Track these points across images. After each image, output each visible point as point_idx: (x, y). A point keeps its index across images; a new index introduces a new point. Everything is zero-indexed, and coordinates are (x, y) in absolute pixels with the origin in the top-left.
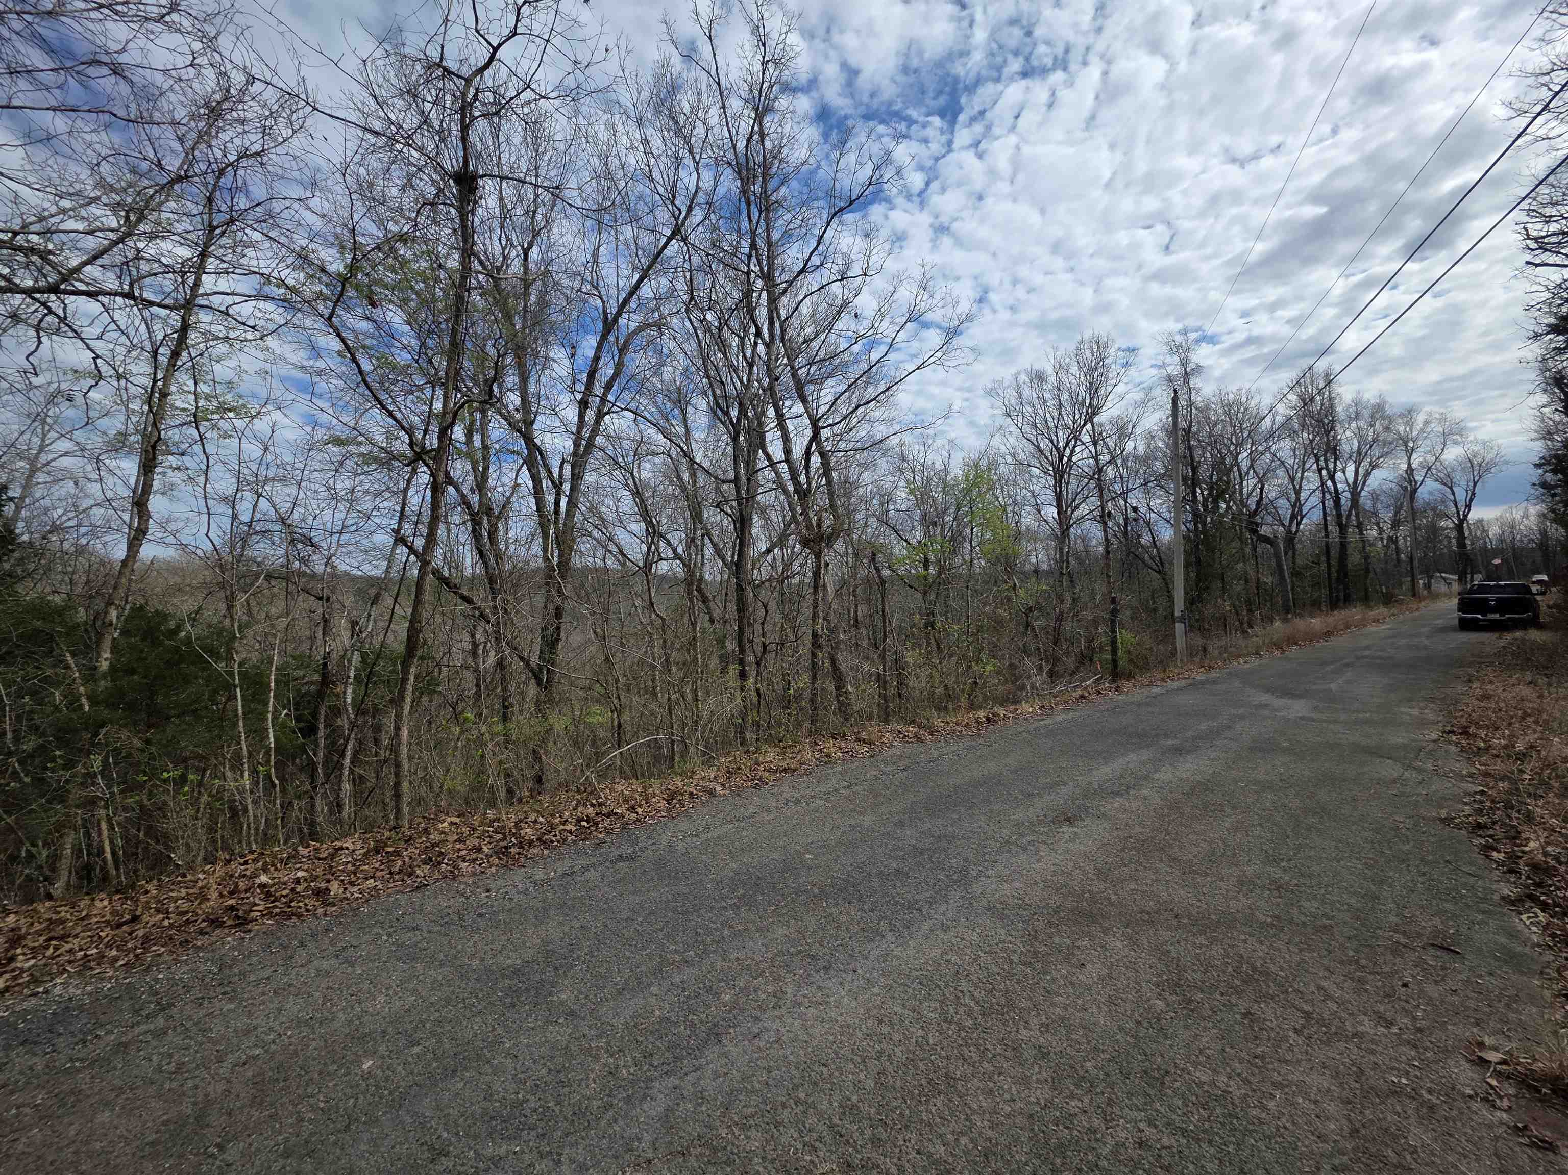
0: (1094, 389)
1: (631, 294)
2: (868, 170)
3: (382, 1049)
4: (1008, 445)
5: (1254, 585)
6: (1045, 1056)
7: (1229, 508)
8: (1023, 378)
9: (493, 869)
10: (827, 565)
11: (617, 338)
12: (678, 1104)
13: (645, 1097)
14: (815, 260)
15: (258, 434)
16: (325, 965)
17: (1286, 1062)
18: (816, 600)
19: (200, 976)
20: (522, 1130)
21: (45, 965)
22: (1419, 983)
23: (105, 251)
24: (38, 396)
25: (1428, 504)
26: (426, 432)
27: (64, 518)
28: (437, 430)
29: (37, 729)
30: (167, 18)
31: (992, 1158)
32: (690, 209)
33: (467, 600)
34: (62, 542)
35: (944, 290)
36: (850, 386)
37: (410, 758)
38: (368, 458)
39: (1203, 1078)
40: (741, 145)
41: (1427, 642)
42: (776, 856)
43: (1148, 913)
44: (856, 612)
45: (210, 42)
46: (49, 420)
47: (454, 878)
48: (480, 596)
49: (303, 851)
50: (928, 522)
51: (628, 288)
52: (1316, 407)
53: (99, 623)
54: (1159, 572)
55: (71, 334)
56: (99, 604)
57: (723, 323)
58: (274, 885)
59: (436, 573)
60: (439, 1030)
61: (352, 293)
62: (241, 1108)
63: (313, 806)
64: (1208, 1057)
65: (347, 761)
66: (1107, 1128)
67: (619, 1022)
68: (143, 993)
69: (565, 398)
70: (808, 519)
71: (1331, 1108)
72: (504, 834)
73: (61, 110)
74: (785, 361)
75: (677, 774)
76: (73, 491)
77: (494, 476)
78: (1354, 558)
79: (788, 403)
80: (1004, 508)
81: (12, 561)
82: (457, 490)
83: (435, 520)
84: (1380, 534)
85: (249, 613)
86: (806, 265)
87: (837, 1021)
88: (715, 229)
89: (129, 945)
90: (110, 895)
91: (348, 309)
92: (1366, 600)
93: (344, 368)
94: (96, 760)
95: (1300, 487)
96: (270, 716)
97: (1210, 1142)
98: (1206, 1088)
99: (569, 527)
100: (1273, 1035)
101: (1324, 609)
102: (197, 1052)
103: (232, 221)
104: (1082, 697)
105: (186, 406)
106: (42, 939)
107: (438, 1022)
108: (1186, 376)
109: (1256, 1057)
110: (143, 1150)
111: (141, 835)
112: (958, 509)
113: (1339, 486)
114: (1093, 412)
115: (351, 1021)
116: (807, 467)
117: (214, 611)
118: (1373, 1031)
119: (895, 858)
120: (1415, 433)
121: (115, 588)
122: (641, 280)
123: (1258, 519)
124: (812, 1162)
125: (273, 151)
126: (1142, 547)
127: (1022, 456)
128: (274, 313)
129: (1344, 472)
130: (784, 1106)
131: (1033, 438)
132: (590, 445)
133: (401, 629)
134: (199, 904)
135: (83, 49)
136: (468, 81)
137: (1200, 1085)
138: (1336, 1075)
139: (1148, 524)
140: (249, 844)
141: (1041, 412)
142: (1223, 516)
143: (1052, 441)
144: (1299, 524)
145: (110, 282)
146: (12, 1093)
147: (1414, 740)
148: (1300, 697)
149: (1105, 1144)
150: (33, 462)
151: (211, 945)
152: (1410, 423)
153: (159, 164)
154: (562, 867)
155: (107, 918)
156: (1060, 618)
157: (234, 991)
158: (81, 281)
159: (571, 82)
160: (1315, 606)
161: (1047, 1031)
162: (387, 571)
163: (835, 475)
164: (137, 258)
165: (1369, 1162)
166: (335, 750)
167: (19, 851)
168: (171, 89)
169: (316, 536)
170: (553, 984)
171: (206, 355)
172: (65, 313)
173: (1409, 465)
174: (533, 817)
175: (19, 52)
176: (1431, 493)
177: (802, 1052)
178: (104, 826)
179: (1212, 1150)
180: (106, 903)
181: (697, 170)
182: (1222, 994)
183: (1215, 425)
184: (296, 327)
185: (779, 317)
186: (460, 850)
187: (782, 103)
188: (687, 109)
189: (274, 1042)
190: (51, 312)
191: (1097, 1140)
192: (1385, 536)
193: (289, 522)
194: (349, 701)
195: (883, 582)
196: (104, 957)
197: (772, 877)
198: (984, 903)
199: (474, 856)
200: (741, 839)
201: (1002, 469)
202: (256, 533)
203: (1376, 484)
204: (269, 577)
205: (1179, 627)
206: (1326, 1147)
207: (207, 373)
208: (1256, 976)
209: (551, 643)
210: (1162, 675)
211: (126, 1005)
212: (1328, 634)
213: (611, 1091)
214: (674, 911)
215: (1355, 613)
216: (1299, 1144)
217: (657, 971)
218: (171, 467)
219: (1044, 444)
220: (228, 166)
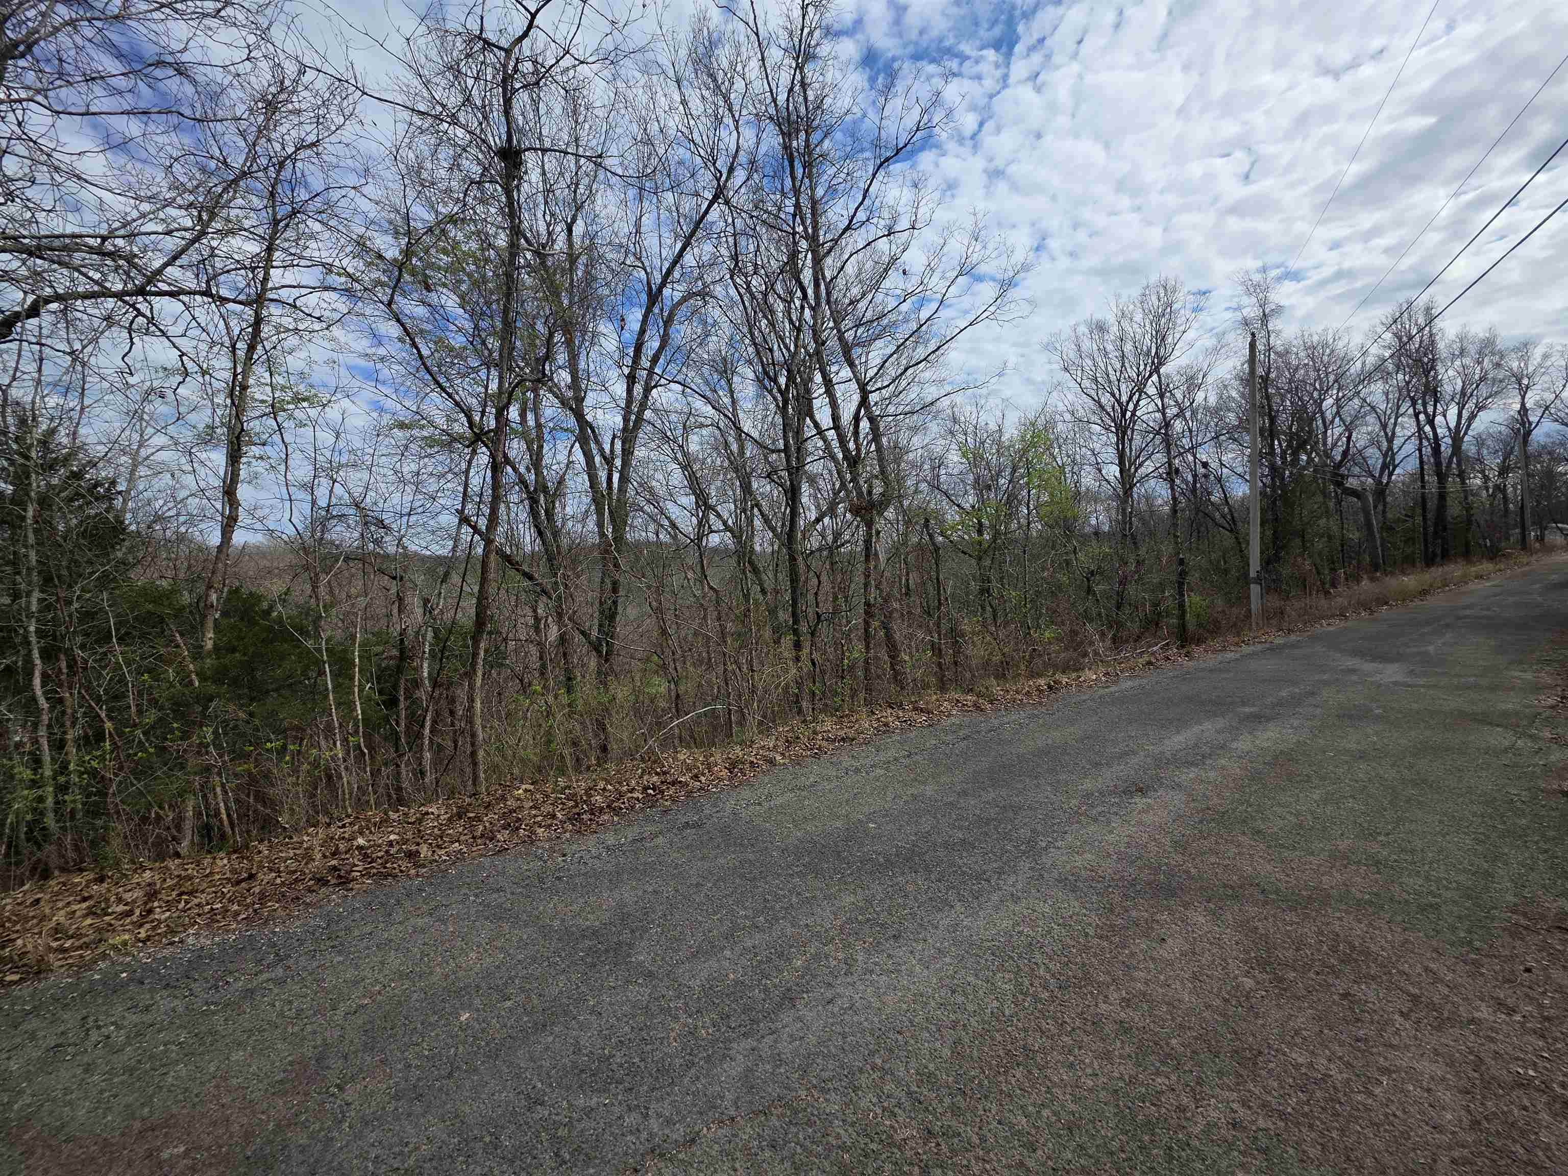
0: (1161, 337)
1: (675, 263)
2: (916, 113)
3: (477, 1002)
4: (1066, 402)
5: (1338, 543)
6: (1127, 1031)
7: (1310, 460)
8: (1083, 329)
9: (568, 835)
10: (878, 533)
11: (662, 310)
12: (757, 1065)
13: (724, 1056)
14: (861, 216)
15: (331, 423)
16: (420, 922)
17: (1392, 1046)
18: (867, 569)
19: (311, 930)
20: (610, 1084)
21: (179, 917)
22: (1545, 969)
23: (183, 251)
24: (135, 395)
25: (1544, 447)
26: (483, 413)
27: (165, 508)
28: (494, 410)
29: (157, 702)
30: (223, 13)
31: (1076, 1132)
32: (731, 170)
33: (530, 577)
34: (164, 531)
35: (997, 239)
36: (899, 347)
37: (484, 727)
38: (430, 442)
39: (1300, 1060)
40: (782, 98)
41: (1540, 599)
42: (839, 824)
43: (1232, 888)
44: (907, 580)
45: (264, 34)
46: (146, 417)
47: (532, 842)
48: (540, 572)
49: (393, 816)
50: (982, 486)
51: (671, 258)
52: (1414, 345)
53: (202, 605)
54: (1231, 531)
55: (159, 333)
56: (201, 588)
57: (770, 287)
58: (370, 847)
59: (500, 552)
60: (528, 986)
61: (407, 277)
62: (355, 1052)
63: (399, 773)
64: (1305, 1039)
65: (427, 731)
66: (1197, 1107)
67: (695, 984)
68: (263, 945)
69: (614, 373)
70: (858, 488)
71: (1446, 1096)
72: (575, 801)
73: (134, 114)
74: (831, 324)
75: (736, 744)
76: (170, 483)
77: (550, 454)
78: (1454, 510)
79: (834, 368)
80: (1062, 468)
81: (124, 549)
82: (515, 469)
83: (496, 499)
84: (1486, 482)
85: (331, 592)
86: (851, 221)
87: (909, 989)
88: (758, 189)
89: (248, 901)
90: (229, 854)
91: (404, 295)
92: (1467, 554)
93: (404, 354)
94: (208, 732)
95: (1394, 433)
96: (356, 690)
97: (1311, 1126)
98: (1304, 1070)
99: (622, 501)
100: (1376, 1018)
101: (1418, 564)
102: (313, 1000)
103: (294, 213)
104: (1149, 663)
105: (265, 398)
106: (174, 893)
107: (525, 978)
108: (1265, 318)
109: (1358, 1040)
110: (273, 1087)
111: (251, 800)
112: (1014, 471)
113: (1439, 431)
114: (1158, 363)
115: (447, 976)
116: (856, 433)
117: (302, 590)
118: (1492, 1018)
119: (960, 828)
120: (1531, 369)
121: (213, 573)
122: (683, 249)
123: (1344, 471)
124: (892, 1127)
125: (327, 140)
126: (1213, 504)
127: (1081, 413)
128: (337, 303)
129: (1445, 416)
130: (861, 1070)
131: (1093, 394)
132: (640, 419)
133: (470, 605)
134: (306, 864)
135: (150, 51)
136: (508, 52)
137: (1297, 1067)
138: (1451, 1064)
139: (1219, 479)
140: (344, 808)
141: (1101, 365)
142: (1304, 468)
143: (1113, 395)
144: (1391, 474)
145: (188, 280)
146: (159, 1031)
147: (1530, 706)
148: (1391, 660)
149: (1196, 1123)
150: (134, 456)
151: (318, 901)
152: (1525, 358)
153: (225, 162)
154: (632, 833)
155: (228, 875)
156: (1123, 582)
157: (341, 944)
158: (164, 281)
159: (609, 44)
160: (1407, 563)
161: (1128, 1006)
162: (454, 549)
163: (884, 440)
164: (212, 255)
165: (1495, 1157)
166: (414, 720)
167: (150, 813)
168: (231, 85)
169: (387, 518)
170: (631, 946)
171: (279, 347)
172: (152, 313)
173: (1523, 404)
174: (601, 784)
175: (92, 59)
176: (1548, 435)
177: (876, 1020)
178: (218, 790)
179: (1313, 1135)
180: (225, 861)
181: (737, 128)
182: (1318, 974)
183: (1297, 369)
184: (358, 315)
185: (824, 278)
186: (535, 816)
187: (824, 50)
188: (725, 64)
189: (379, 993)
190: (140, 313)
191: (1187, 1119)
192: (1491, 484)
193: (362, 505)
194: (426, 674)
195: (937, 549)
196: (227, 911)
197: (837, 846)
198: (1055, 874)
199: (549, 822)
200: (803, 808)
201: (1060, 427)
202: (333, 517)
203: (1482, 428)
204: (347, 559)
205: (1255, 589)
206: (1446, 1138)
207: (281, 365)
208: (1354, 956)
209: (609, 616)
210: (1236, 639)
211: (250, 955)
212: (1424, 593)
213: (692, 1050)
214: (742, 876)
215: (1455, 570)
216: (1412, 1134)
217: (729, 936)
218: (255, 457)
219: (1106, 399)
220: (286, 159)
